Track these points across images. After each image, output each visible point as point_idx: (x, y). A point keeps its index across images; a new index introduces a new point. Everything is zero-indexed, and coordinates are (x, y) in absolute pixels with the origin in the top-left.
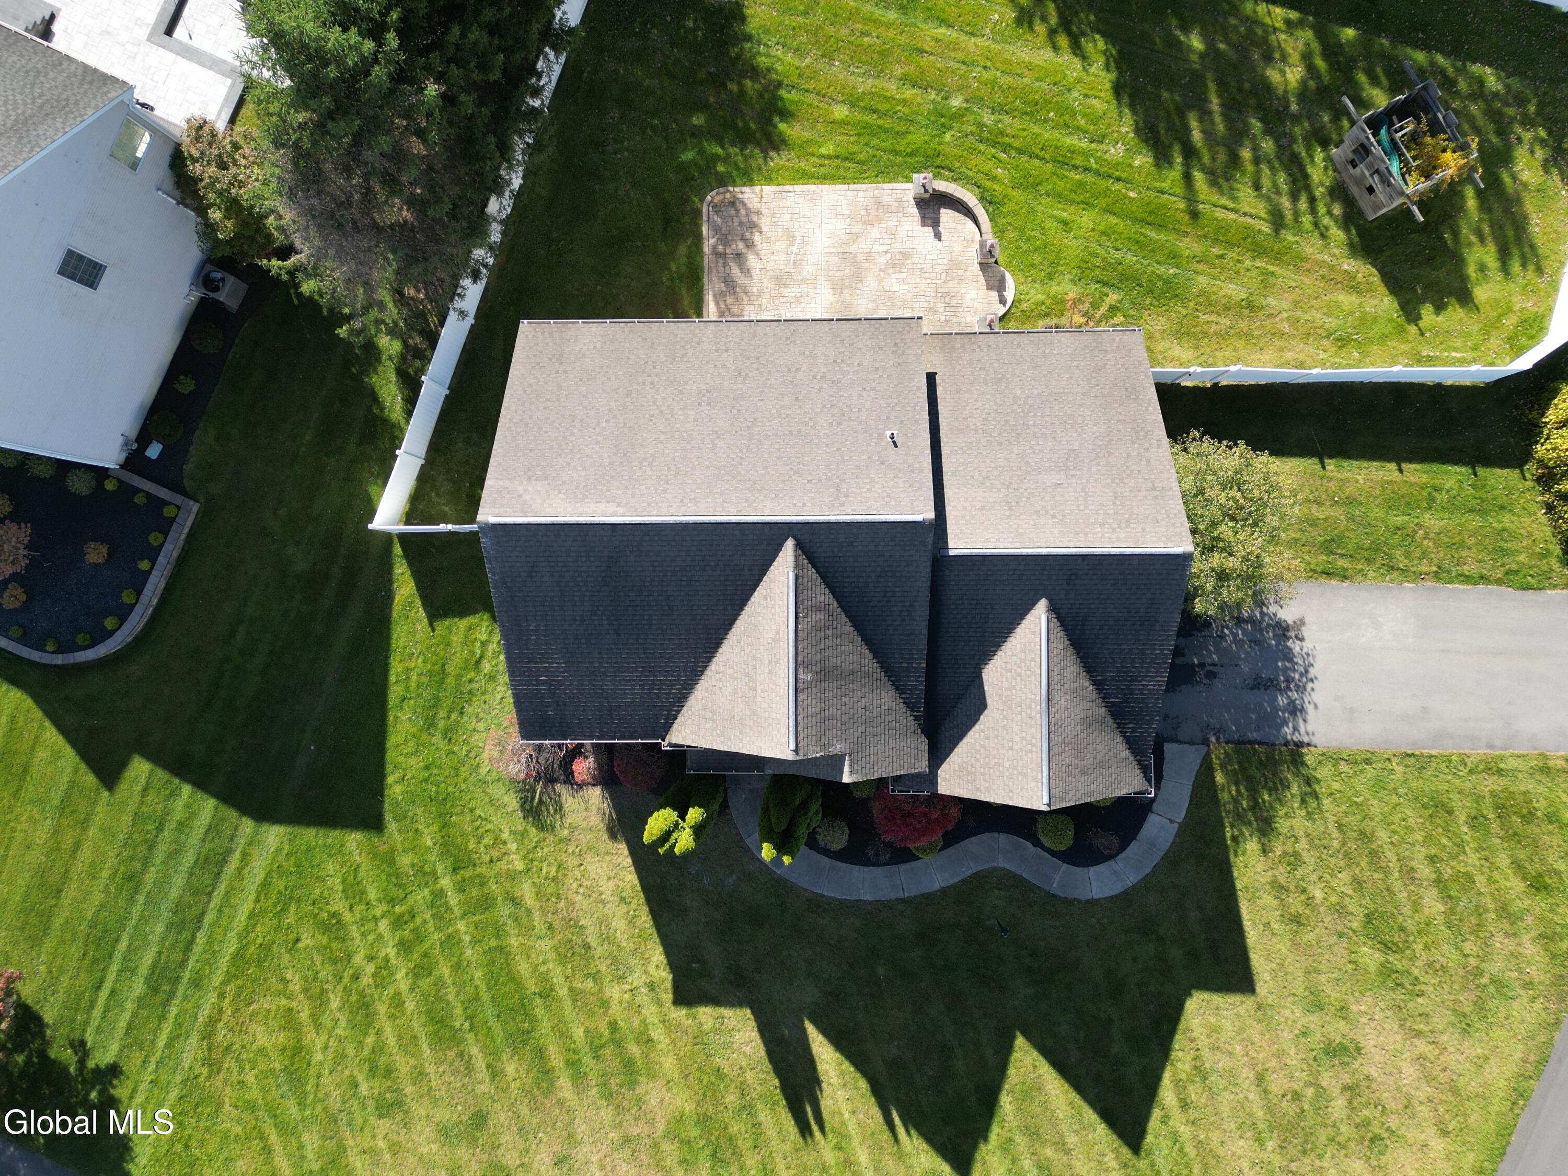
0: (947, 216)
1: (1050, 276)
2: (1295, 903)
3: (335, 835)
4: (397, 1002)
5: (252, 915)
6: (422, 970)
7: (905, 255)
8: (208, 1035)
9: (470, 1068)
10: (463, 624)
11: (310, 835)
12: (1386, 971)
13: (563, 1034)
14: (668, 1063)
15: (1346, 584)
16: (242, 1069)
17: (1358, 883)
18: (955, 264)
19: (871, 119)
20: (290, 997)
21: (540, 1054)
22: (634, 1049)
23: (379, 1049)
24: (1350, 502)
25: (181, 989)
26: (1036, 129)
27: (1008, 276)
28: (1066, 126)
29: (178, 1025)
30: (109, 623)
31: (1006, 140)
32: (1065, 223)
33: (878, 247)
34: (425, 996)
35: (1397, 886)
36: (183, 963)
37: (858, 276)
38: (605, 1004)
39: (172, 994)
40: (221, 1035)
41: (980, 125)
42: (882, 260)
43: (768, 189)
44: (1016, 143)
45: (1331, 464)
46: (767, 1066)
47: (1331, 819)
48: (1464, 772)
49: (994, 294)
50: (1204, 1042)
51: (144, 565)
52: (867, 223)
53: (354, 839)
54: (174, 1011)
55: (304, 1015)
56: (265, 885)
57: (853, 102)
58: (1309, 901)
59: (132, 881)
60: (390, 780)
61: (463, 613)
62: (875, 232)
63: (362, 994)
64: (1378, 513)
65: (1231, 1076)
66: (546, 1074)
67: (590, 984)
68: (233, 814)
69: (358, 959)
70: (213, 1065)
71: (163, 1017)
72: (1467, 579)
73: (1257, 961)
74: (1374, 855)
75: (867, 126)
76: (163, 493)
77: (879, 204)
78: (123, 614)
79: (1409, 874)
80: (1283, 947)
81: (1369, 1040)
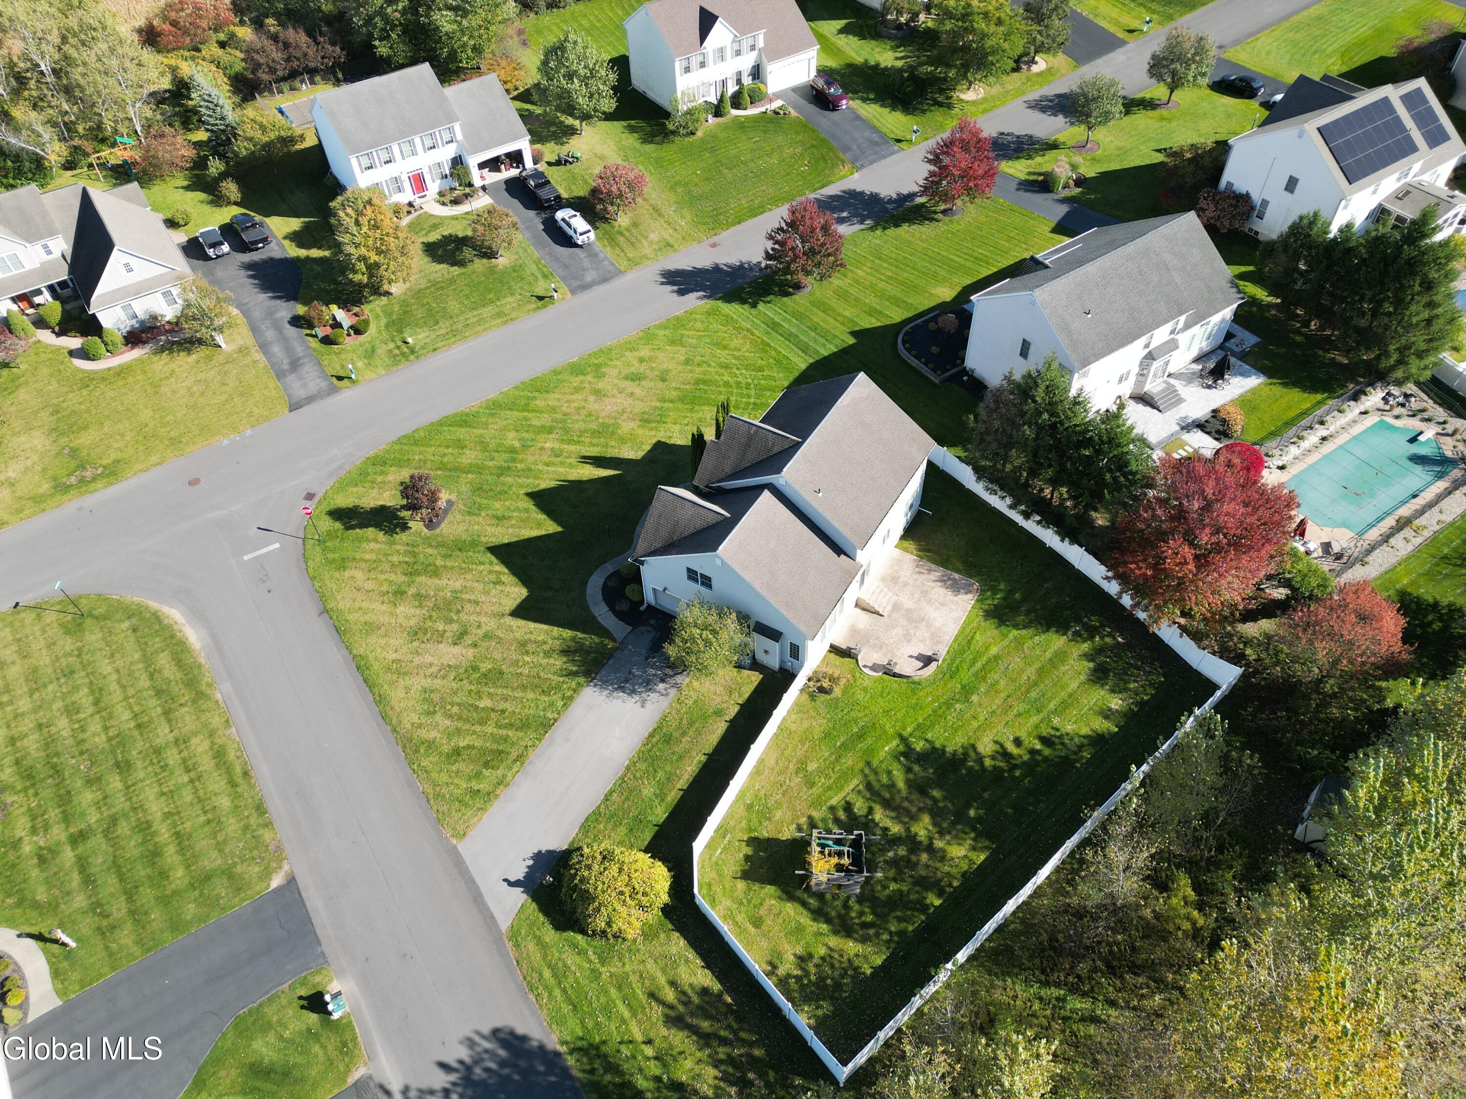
0: (919, 663)
3: (791, 379)
4: (720, 375)
5: (779, 352)
9: (683, 384)
11: (796, 374)
13: (675, 410)
14: (640, 432)
16: (730, 334)
20: (744, 352)
21: (672, 402)
22: (653, 425)
23: (709, 366)
25: (768, 329)
27: (876, 674)
29: (757, 325)
31: (944, 709)
32: (889, 711)
34: (717, 381)
36: (777, 332)
38: (675, 423)
39: (768, 327)
40: (745, 333)
41: (957, 702)
43: (970, 607)
46: (616, 456)
47: (553, 678)
51: (923, 360)
52: (933, 634)
53: (785, 382)
54: (762, 325)
55: (735, 353)
56: (788, 359)
57: (997, 658)
58: (527, 653)
62: (927, 635)
63: (731, 368)
66: (664, 400)
67: (685, 422)
68: (818, 358)
69: (744, 371)
70: (737, 328)
71: (762, 322)
73: (521, 622)
76: (947, 374)
78: (909, 350)
80: (518, 635)
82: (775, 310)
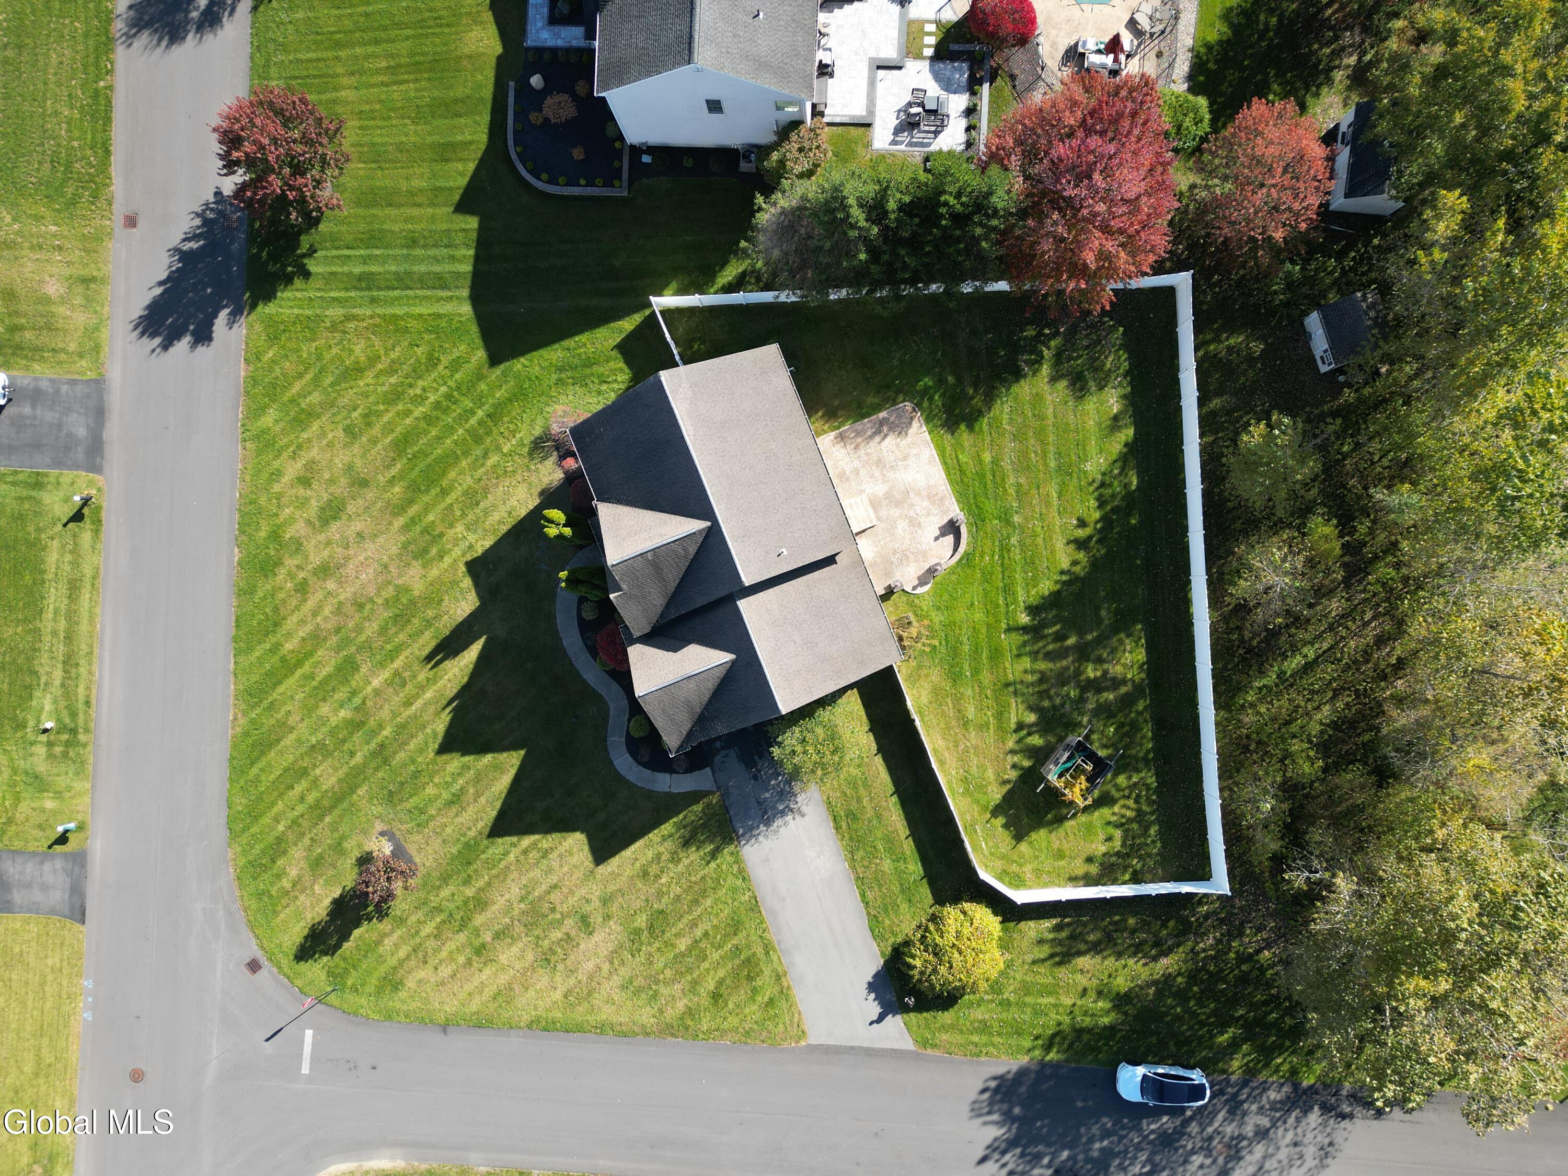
0: (950, 539)
1: (939, 609)
2: (654, 870)
3: (479, 342)
4: (408, 413)
5: (421, 315)
6: (429, 420)
7: (919, 525)
8: (349, 318)
9: (389, 467)
10: (622, 365)
11: (474, 329)
12: (637, 932)
13: (427, 509)
14: (434, 572)
15: (834, 831)
16: (338, 344)
17: (678, 898)
18: (924, 555)
19: (989, 476)
20: (386, 354)
21: (411, 502)
22: (434, 551)
23: (379, 414)
24: (879, 817)
25: (367, 293)
26: (1018, 569)
27: (929, 586)
28: (1027, 585)
29: (347, 300)
30: (544, 176)
31: (1006, 555)
32: (972, 605)
33: (918, 508)
34: (416, 427)
35: (685, 921)
36: (380, 289)
37: (898, 504)
38: (451, 526)
39: (361, 289)
40: (351, 325)
41: (1008, 537)
42: (912, 514)
43: (926, 433)
44: (1006, 561)
45: (895, 799)
46: (454, 624)
47: (706, 871)
48: (759, 932)
49: (916, 582)
50: (562, 849)
51: (582, 182)
52: (929, 498)
53: (481, 354)
54: (353, 294)
55: (380, 366)
56: (438, 316)
57: (995, 462)
58: (657, 877)
59: (412, 243)
60: (522, 360)
61: (627, 362)
62: (926, 504)
63: (403, 393)
64: (879, 835)
65: (550, 871)
66: (401, 509)
67: (458, 513)
68: (468, 282)
70: (333, 328)
71: (347, 289)
72: (863, 895)
73: (615, 862)
74: (696, 902)
75: (984, 476)
76: (625, 175)
77: (942, 500)
78: (552, 181)
79: (694, 924)
80: (629, 872)
81: (598, 937)
82: (338, 257)
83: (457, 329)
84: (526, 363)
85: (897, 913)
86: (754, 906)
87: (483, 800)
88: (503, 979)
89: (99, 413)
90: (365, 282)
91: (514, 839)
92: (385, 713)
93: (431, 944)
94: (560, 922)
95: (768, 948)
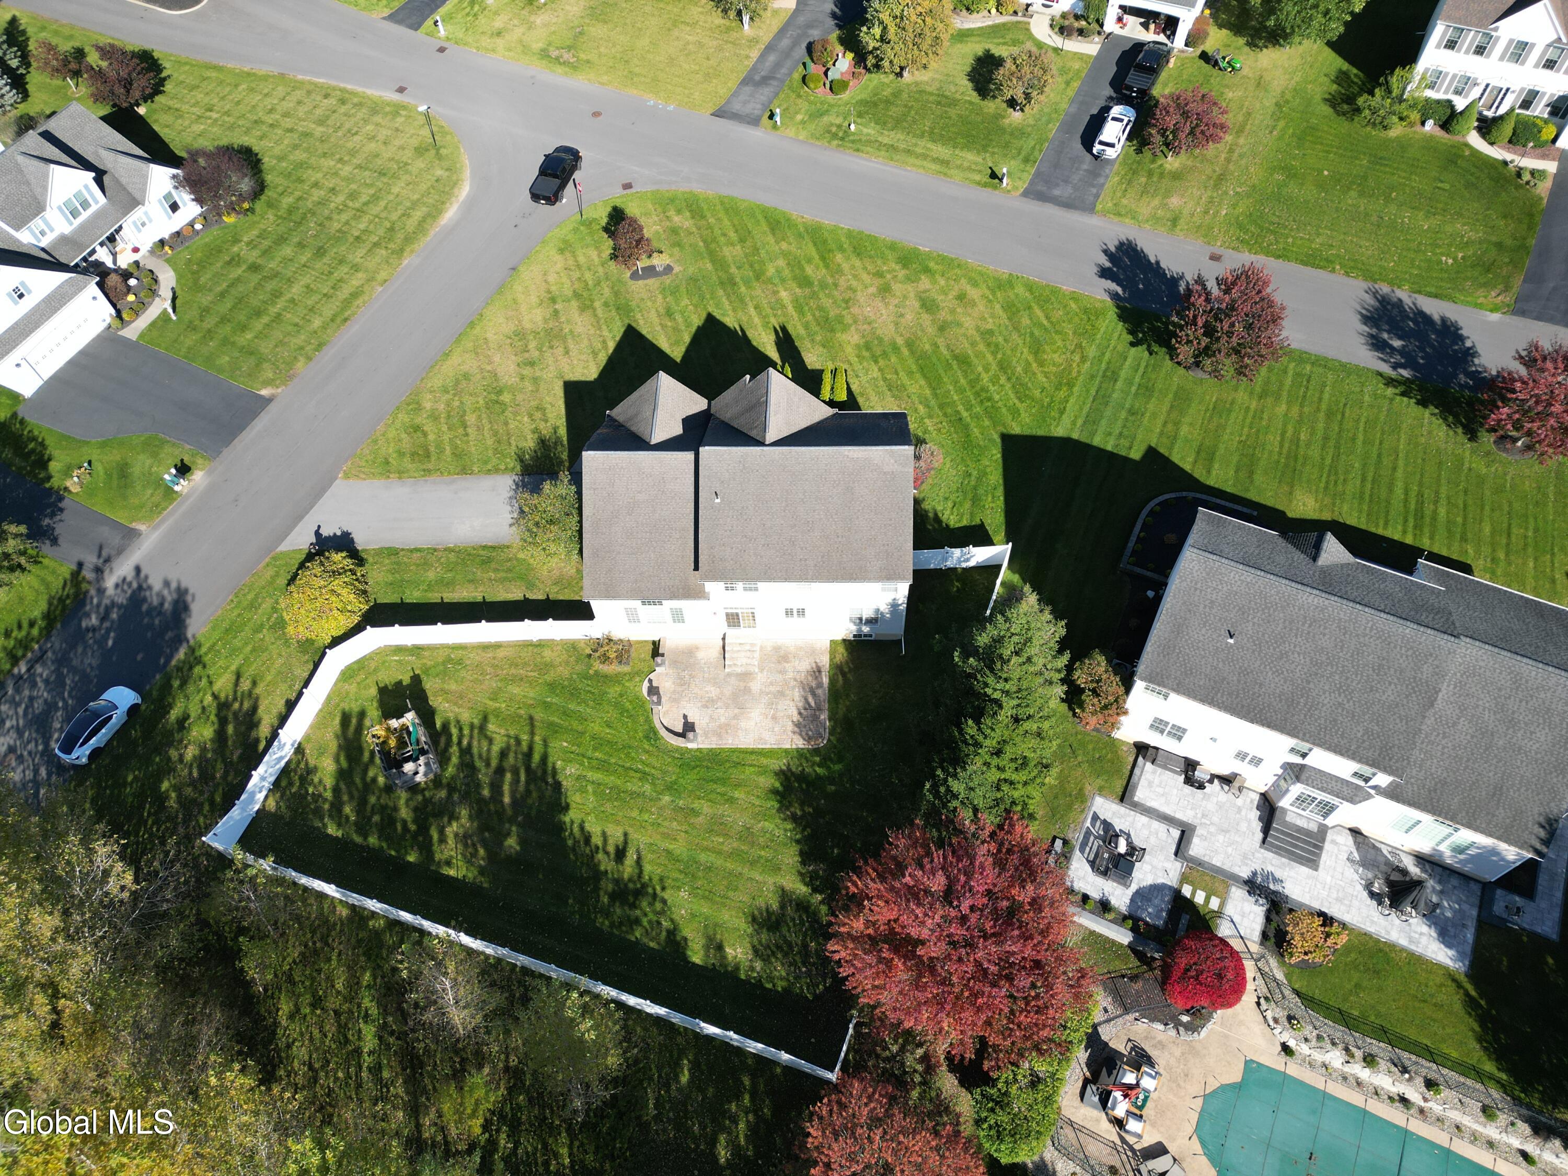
1: (621, 695)
3: (1027, 432)
4: (986, 369)
5: (1067, 401)
6: (975, 381)
7: (706, 706)
9: (948, 347)
10: (965, 523)
11: (1041, 432)
12: (500, 392)
13: (902, 359)
15: (484, 544)
16: (1065, 346)
18: (675, 700)
20: (1042, 372)
21: (912, 352)
23: (994, 354)
25: (1101, 373)
26: (619, 782)
27: (646, 694)
28: (599, 784)
29: (1100, 361)
31: (638, 775)
33: (722, 711)
34: (972, 372)
36: (1101, 383)
37: (735, 697)
39: (1105, 372)
40: (1077, 358)
41: (653, 784)
42: (720, 704)
43: (787, 746)
44: (632, 773)
46: (801, 350)
47: (513, 447)
49: (655, 684)
50: (592, 363)
52: (728, 725)
53: (1016, 430)
54: (1103, 366)
55: (1034, 365)
56: (1062, 412)
58: (531, 416)
59: (1133, 412)
60: (999, 456)
61: (965, 527)
62: (723, 720)
63: (1005, 373)
66: (910, 344)
67: (888, 377)
68: (1084, 439)
69: (1009, 385)
70: (1079, 346)
71: (1108, 363)
72: (419, 550)
73: (561, 393)
75: (724, 784)
77: (719, 736)
80: (547, 399)
82: (1139, 365)
83: (1045, 421)
84: (995, 458)
85: (389, 571)
86: (465, 471)
87: (658, 328)
88: (523, 308)
89: (1068, 205)
90: (1111, 376)
91: (618, 339)
92: (758, 292)
93: (577, 274)
94: (540, 350)
95: (428, 472)
